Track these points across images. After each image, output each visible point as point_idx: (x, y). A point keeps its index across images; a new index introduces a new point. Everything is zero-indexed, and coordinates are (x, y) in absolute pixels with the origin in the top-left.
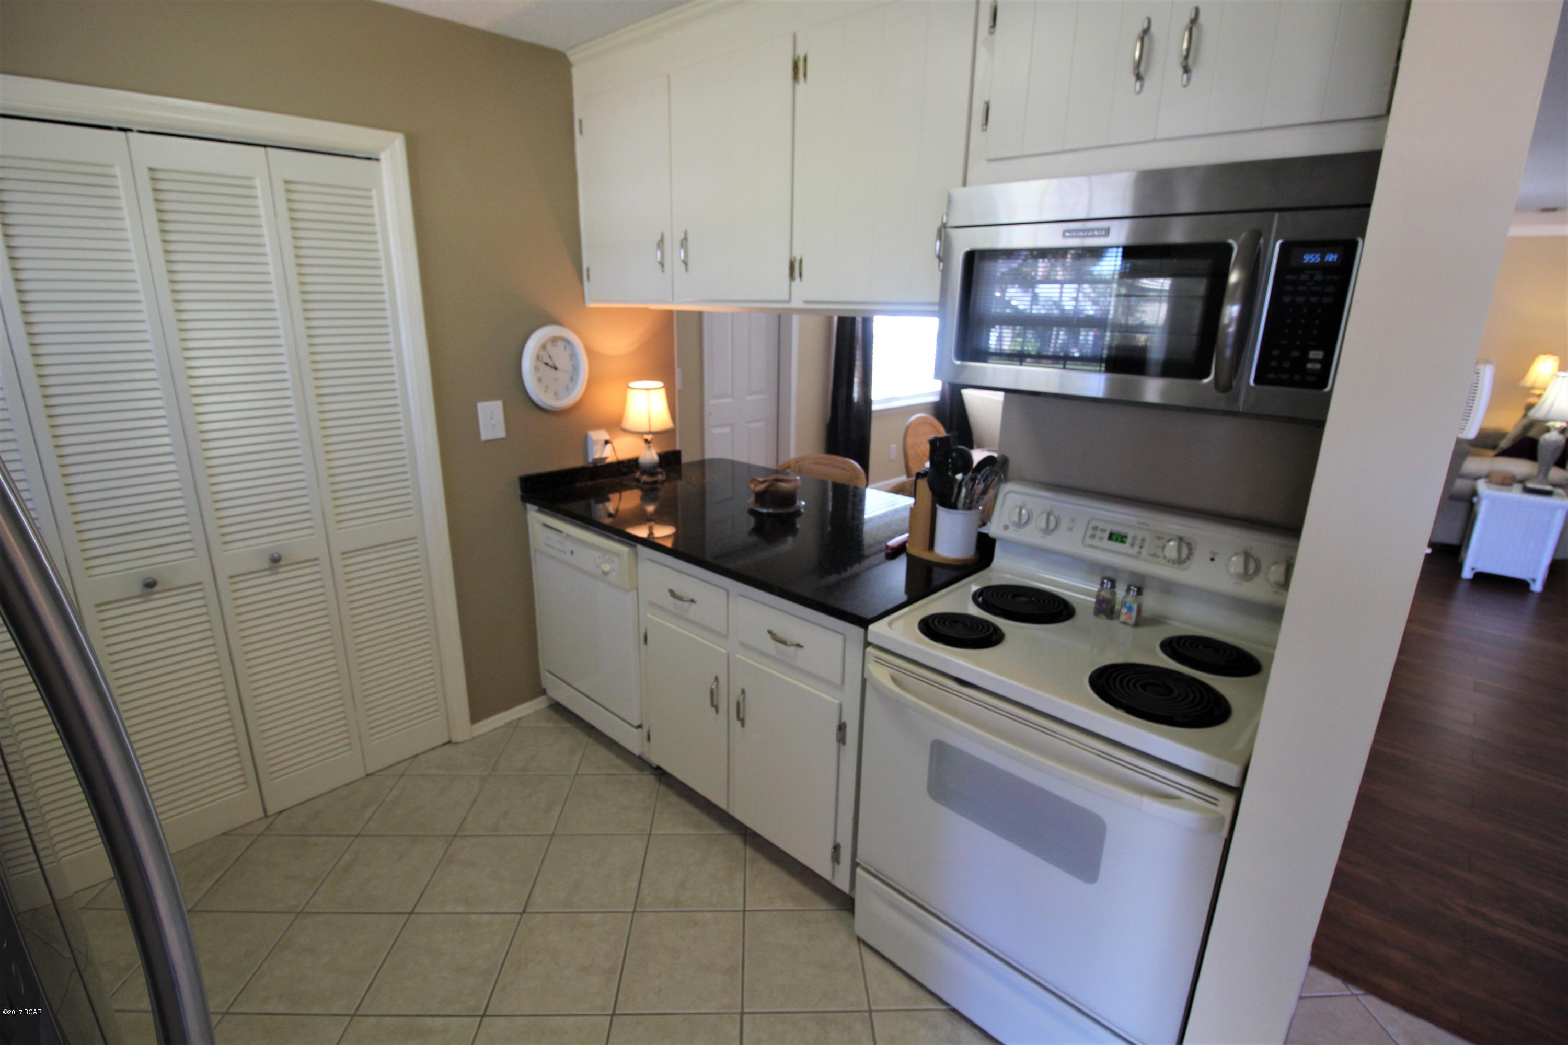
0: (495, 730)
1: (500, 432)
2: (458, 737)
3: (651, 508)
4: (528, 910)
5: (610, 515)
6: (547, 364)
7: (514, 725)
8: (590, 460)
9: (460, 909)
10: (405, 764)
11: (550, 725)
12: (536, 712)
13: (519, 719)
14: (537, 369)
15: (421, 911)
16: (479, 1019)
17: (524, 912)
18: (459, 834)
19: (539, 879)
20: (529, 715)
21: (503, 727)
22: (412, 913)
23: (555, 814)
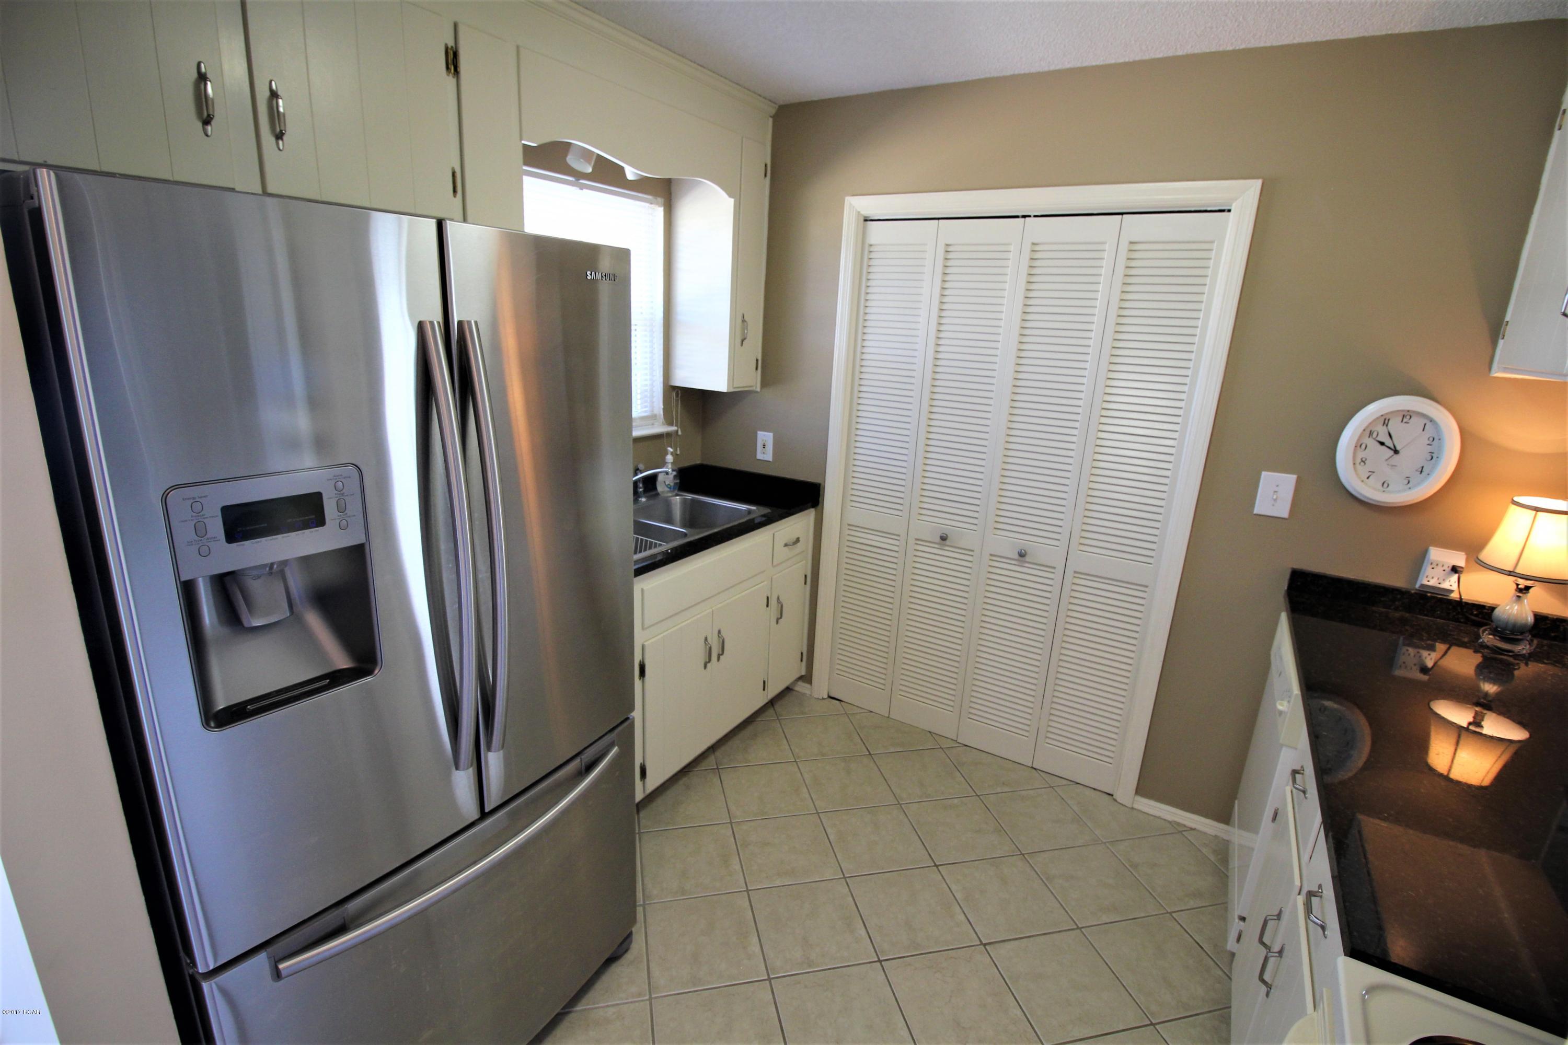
0: (1159, 818)
1: (1282, 510)
2: (1119, 796)
3: (1490, 688)
4: (987, 947)
5: (1424, 670)
6: (1382, 444)
7: (1180, 829)
8: (1417, 586)
9: (959, 896)
10: (1065, 782)
11: (1212, 858)
12: (1216, 837)
13: (1192, 829)
14: (1359, 445)
15: (941, 870)
16: (876, 959)
17: (985, 945)
18: (1026, 856)
19: (1025, 940)
20: (1205, 833)
21: (1170, 822)
22: (937, 866)
23: (1105, 919)
